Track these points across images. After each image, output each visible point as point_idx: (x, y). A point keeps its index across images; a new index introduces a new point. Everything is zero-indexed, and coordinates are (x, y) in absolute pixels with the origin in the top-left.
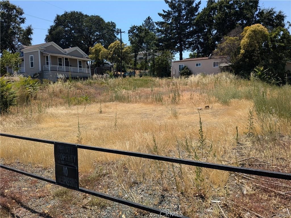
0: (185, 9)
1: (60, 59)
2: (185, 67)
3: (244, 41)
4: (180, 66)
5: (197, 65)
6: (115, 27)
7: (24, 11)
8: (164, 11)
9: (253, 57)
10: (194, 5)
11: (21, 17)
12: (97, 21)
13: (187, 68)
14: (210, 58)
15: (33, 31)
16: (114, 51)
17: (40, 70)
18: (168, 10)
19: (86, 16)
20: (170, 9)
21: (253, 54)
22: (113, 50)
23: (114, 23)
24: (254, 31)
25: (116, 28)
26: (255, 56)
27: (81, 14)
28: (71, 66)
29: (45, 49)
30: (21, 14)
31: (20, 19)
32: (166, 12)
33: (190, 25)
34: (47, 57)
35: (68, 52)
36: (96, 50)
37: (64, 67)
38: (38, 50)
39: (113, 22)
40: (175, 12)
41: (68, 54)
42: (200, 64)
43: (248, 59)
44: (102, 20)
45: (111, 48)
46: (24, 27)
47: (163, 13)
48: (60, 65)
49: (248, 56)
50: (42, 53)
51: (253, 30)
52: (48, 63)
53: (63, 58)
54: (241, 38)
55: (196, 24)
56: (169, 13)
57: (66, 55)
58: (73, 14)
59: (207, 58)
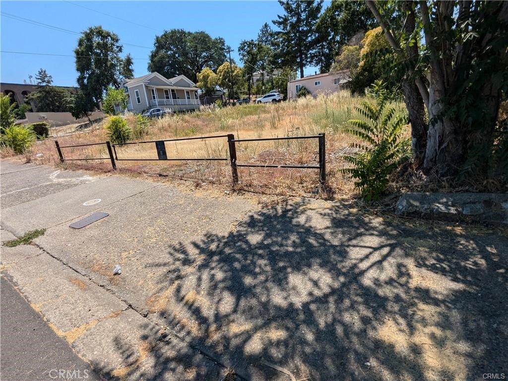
0: (305, 10)
1: (166, 92)
2: (303, 87)
4: (297, 86)
5: (316, 84)
6: (223, 44)
7: (119, 37)
8: (279, 16)
10: (315, 5)
11: (118, 45)
12: (203, 39)
13: (305, 89)
14: (330, 74)
15: (133, 61)
16: (224, 75)
17: (148, 106)
18: (284, 15)
19: (190, 34)
20: (286, 14)
22: (222, 74)
23: (222, 39)
25: (225, 45)
27: (183, 33)
28: (178, 98)
29: (149, 81)
30: (117, 41)
31: (117, 47)
32: (282, 18)
33: (310, 31)
34: (153, 90)
35: (173, 83)
36: (204, 77)
37: (171, 100)
38: (142, 83)
39: (221, 37)
40: (292, 16)
41: (175, 85)
42: (319, 83)
43: (367, 73)
44: (208, 36)
45: (220, 72)
46: (122, 56)
47: (279, 20)
48: (168, 98)
50: (146, 87)
52: (154, 98)
53: (169, 89)
54: (361, 47)
55: (317, 31)
56: (286, 20)
57: (172, 86)
58: (174, 32)
59: (327, 74)
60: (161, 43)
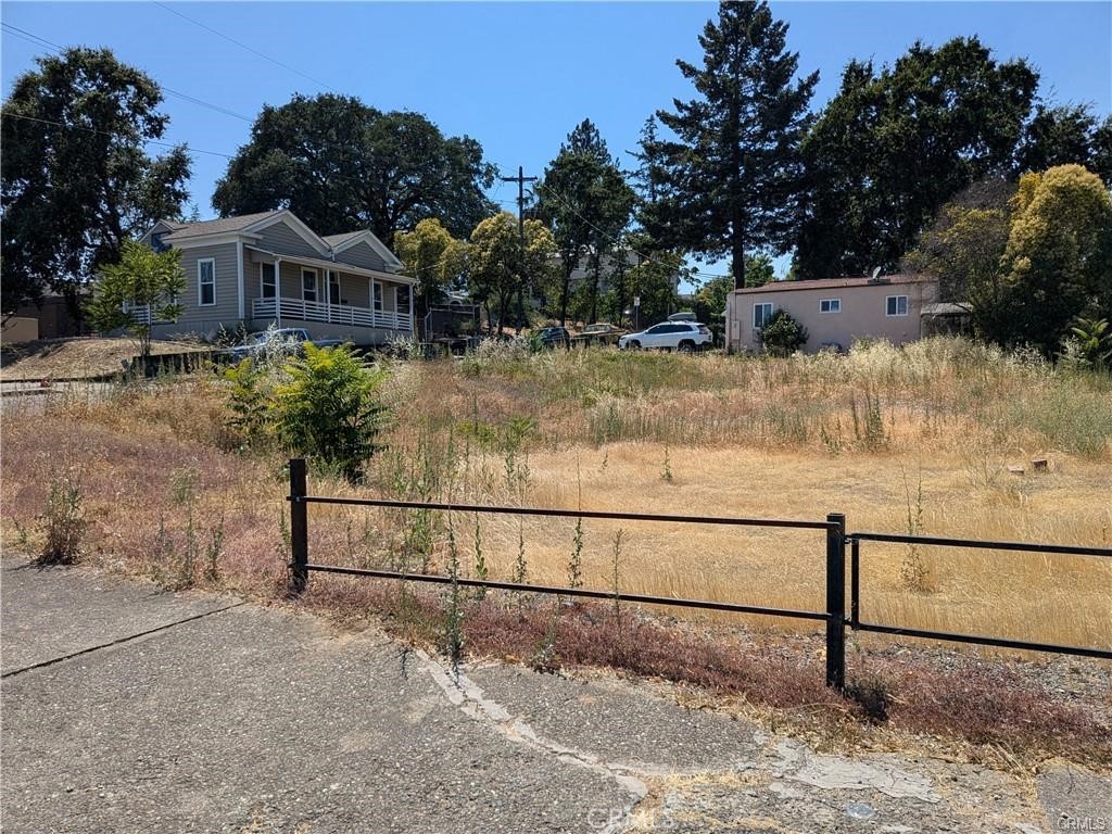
0: (758, 97)
1: (309, 276)
2: (780, 312)
3: (1025, 225)
4: (759, 308)
5: (825, 306)
6: (477, 158)
7: (163, 93)
8: (677, 103)
9: (1062, 284)
10: (793, 84)
11: (150, 113)
12: (416, 135)
13: (788, 319)
14: (877, 283)
16: (497, 249)
17: (241, 314)
18: (693, 103)
19: (373, 113)
20: (702, 98)
21: (1059, 271)
22: (492, 243)
23: (474, 142)
24: (1062, 191)
25: (483, 161)
26: (1066, 280)
27: (355, 108)
28: (344, 302)
29: (260, 237)
30: (154, 100)
31: (150, 120)
32: (687, 108)
33: (783, 155)
34: (269, 269)
35: (336, 250)
36: (425, 245)
37: (325, 307)
38: (237, 240)
39: (471, 138)
40: (720, 108)
41: (339, 258)
42: (835, 304)
43: (1042, 292)
44: (434, 130)
45: (483, 235)
47: (673, 111)
48: (310, 296)
49: (1045, 279)
50: (248, 252)
51: (1059, 185)
52: (269, 292)
53: (320, 270)
55: (807, 156)
56: (696, 113)
57: (330, 259)
58: (326, 103)
59: (864, 281)
60: (275, 130)
